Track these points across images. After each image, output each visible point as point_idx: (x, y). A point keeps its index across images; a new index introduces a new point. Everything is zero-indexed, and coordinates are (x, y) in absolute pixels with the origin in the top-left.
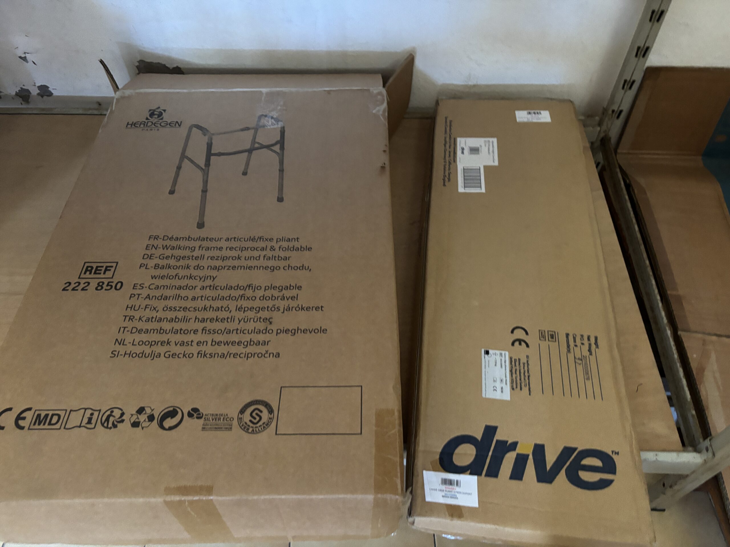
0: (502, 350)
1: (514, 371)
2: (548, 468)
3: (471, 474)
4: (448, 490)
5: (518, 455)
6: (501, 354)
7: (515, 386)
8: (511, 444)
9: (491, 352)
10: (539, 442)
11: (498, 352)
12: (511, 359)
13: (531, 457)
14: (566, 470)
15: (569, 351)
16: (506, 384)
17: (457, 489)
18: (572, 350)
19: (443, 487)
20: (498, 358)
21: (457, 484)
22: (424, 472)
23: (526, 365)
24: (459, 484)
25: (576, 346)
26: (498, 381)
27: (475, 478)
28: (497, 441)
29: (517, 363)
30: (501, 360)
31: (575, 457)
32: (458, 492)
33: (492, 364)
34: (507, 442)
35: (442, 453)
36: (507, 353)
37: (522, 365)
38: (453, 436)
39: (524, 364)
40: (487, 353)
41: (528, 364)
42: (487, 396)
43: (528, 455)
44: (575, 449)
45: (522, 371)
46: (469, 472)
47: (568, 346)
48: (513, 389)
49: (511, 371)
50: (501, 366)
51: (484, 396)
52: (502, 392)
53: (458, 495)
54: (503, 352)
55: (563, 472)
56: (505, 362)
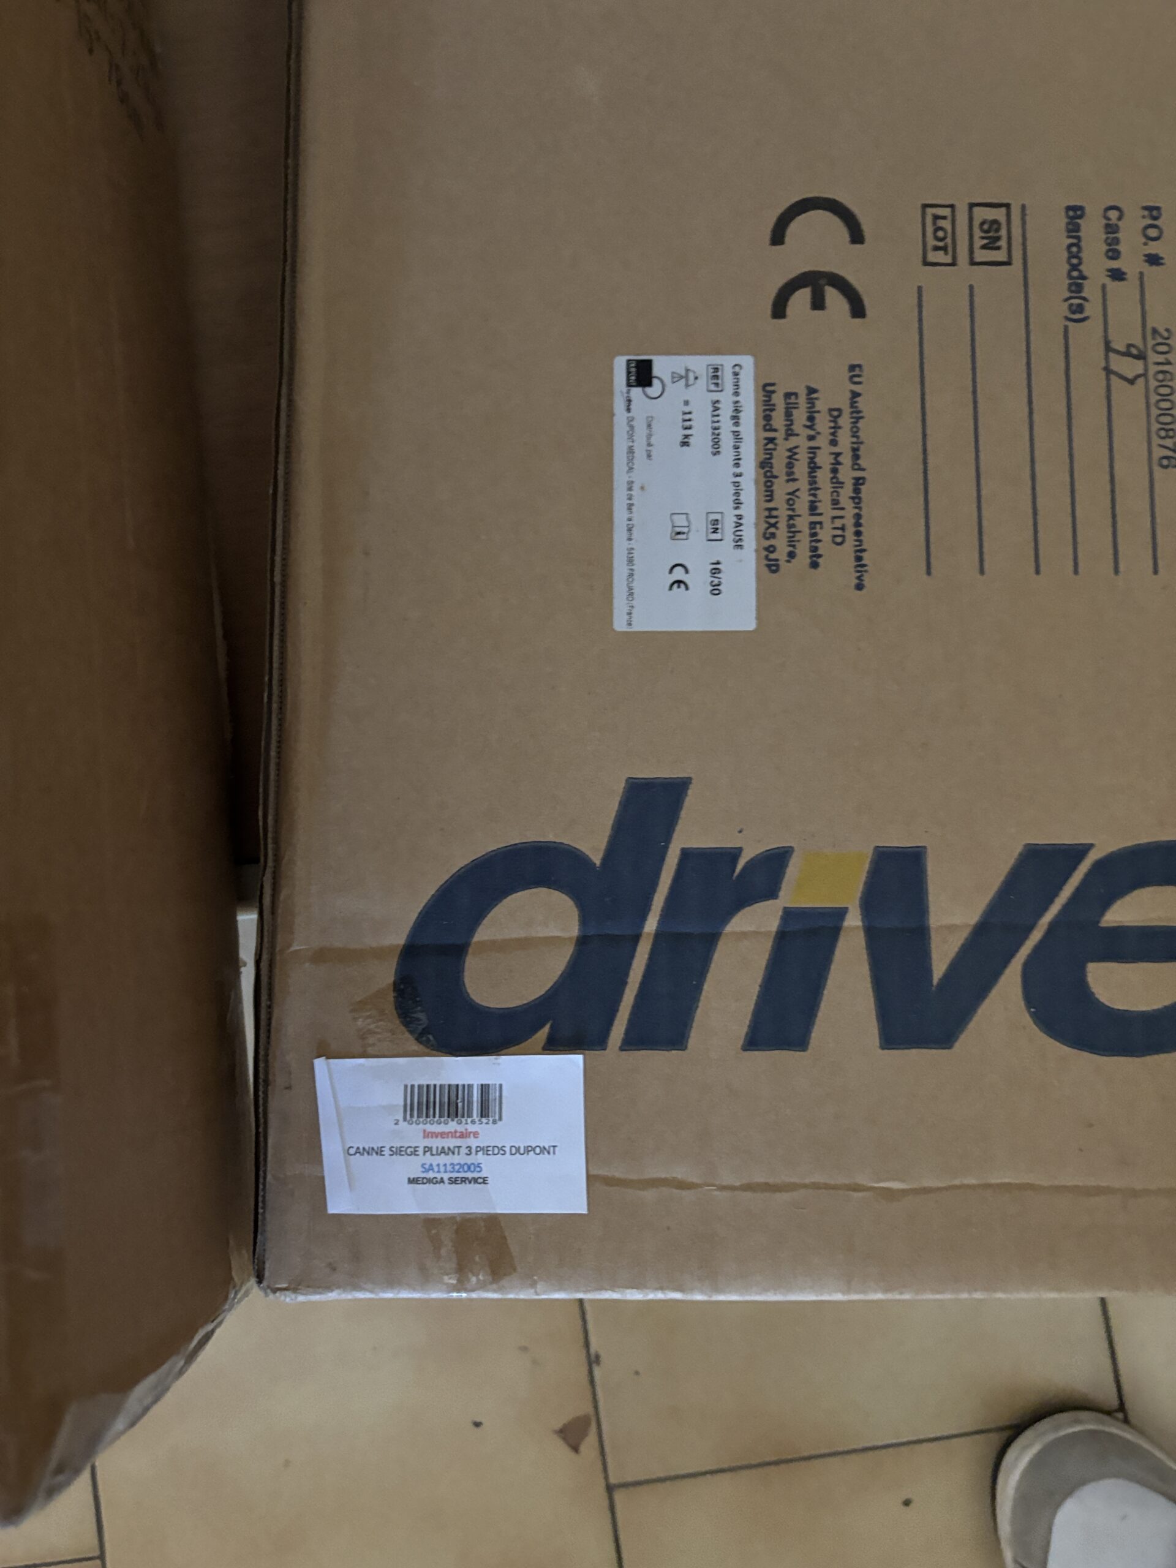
0: (718, 352)
1: (779, 465)
2: (939, 968)
3: (553, 1046)
4: (437, 1143)
5: (789, 914)
6: (716, 374)
7: (781, 554)
8: (752, 864)
9: (662, 366)
10: (897, 839)
11: (699, 364)
12: (766, 391)
13: (854, 920)
14: (1027, 966)
15: (1077, 313)
16: (738, 544)
17: (486, 1133)
18: (1093, 309)
19: (413, 1133)
20: (700, 397)
21: (484, 1112)
22: (320, 1064)
23: (845, 421)
24: (494, 1107)
25: (1117, 275)
26: (700, 528)
27: (575, 1061)
28: (686, 855)
29: (800, 416)
30: (715, 406)
31: (1078, 891)
32: (485, 1150)
33: (668, 433)
34: (733, 855)
35: (410, 952)
36: (747, 362)
37: (823, 424)
38: (461, 858)
39: (835, 414)
40: (642, 374)
41: (857, 416)
42: (641, 625)
43: (840, 914)
44: (1078, 853)
45: (824, 459)
46: (544, 1033)
47: (1076, 286)
48: (773, 567)
49: (765, 464)
50: (716, 443)
51: (620, 624)
52: (716, 590)
53: (489, 1165)
54: (727, 362)
55: (1011, 981)
56: (736, 420)
